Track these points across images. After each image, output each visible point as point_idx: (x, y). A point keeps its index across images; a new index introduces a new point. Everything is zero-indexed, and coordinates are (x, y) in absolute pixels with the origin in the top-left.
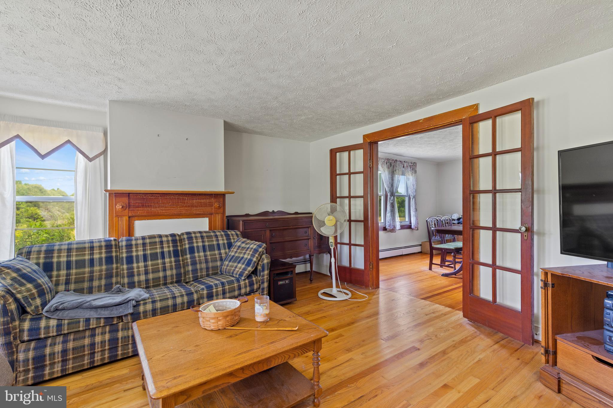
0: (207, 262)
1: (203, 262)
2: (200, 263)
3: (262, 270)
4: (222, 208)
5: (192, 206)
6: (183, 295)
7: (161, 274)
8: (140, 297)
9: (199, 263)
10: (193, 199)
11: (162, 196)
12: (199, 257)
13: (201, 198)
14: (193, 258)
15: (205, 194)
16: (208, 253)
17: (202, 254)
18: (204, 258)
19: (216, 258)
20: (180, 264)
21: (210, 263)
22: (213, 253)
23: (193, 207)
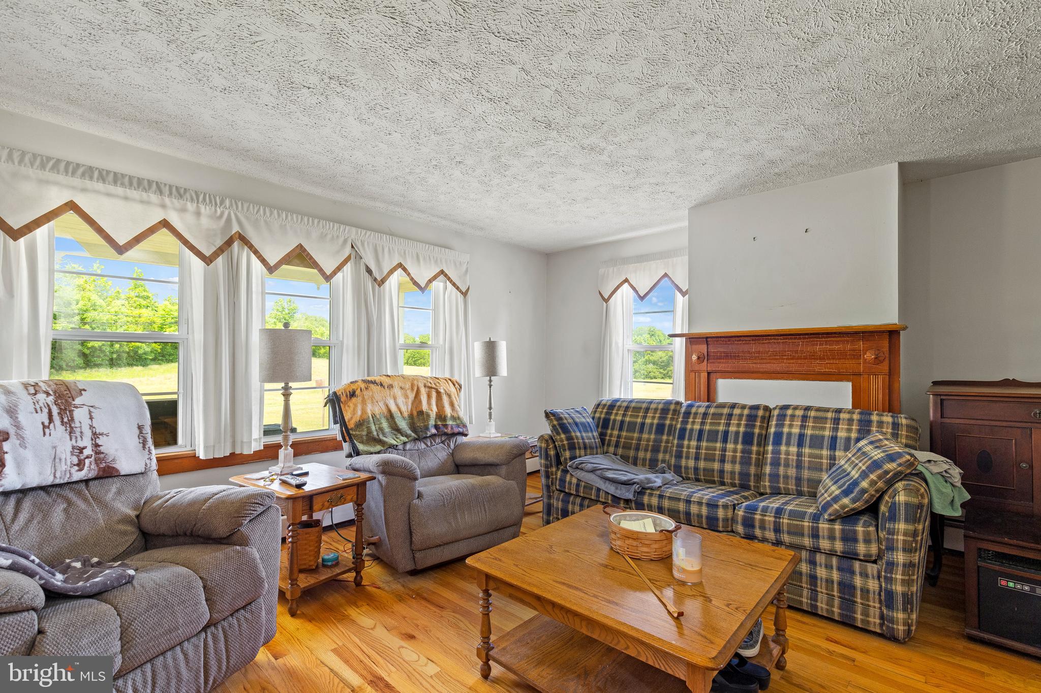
0: (799, 466)
1: (792, 465)
2: (787, 465)
3: (889, 516)
4: (886, 363)
5: (813, 357)
6: (702, 503)
7: (716, 466)
8: (648, 484)
9: (784, 464)
10: (813, 345)
11: (755, 340)
12: (787, 453)
13: (833, 341)
14: (776, 452)
15: (840, 333)
16: (807, 450)
17: (794, 449)
18: (795, 458)
19: (821, 464)
20: (750, 458)
21: (806, 471)
22: (817, 452)
23: (814, 359)
